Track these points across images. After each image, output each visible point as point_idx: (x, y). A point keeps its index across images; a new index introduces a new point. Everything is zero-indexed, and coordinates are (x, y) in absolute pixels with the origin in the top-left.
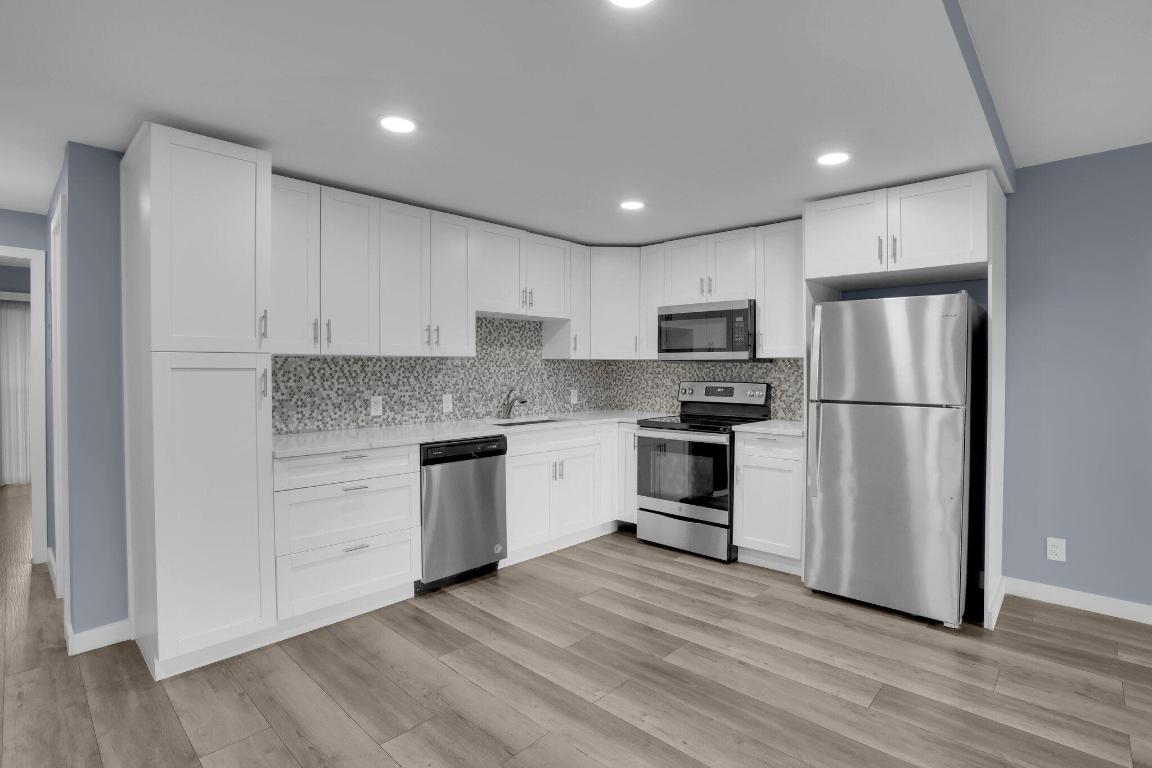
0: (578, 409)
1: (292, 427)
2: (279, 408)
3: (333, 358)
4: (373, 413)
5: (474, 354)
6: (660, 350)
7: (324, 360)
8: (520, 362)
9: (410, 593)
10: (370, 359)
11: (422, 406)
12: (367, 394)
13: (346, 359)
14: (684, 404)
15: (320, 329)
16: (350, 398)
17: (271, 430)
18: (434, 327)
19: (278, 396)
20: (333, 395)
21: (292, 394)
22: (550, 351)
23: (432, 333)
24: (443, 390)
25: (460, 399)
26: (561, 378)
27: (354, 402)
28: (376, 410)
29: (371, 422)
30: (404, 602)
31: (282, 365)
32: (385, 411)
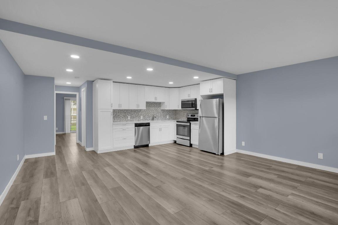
0: (169, 119)
1: (116, 121)
2: (114, 117)
3: (122, 110)
4: (129, 119)
5: (145, 109)
6: (182, 108)
7: (121, 110)
8: (156, 110)
9: (133, 148)
10: (128, 110)
11: (137, 118)
12: (128, 116)
13: (124, 110)
14: (188, 118)
15: (120, 105)
16: (125, 116)
17: (112, 121)
18: (138, 105)
19: (114, 116)
20: (122, 116)
21: (116, 115)
22: (162, 108)
23: (138, 106)
24: (141, 115)
25: (144, 117)
26: (165, 113)
27: (125, 117)
28: (129, 118)
29: (128, 120)
30: (132, 149)
31: (114, 111)
32: (130, 119)
